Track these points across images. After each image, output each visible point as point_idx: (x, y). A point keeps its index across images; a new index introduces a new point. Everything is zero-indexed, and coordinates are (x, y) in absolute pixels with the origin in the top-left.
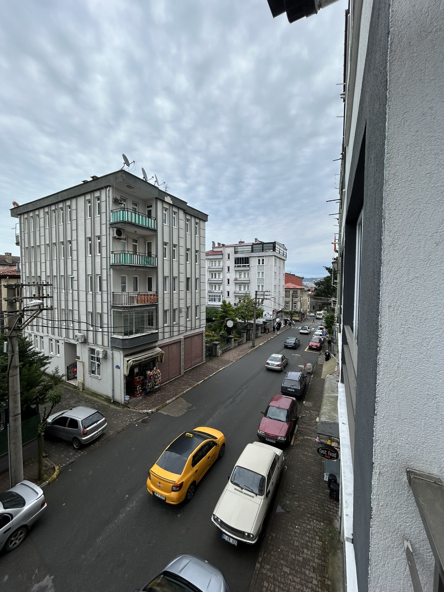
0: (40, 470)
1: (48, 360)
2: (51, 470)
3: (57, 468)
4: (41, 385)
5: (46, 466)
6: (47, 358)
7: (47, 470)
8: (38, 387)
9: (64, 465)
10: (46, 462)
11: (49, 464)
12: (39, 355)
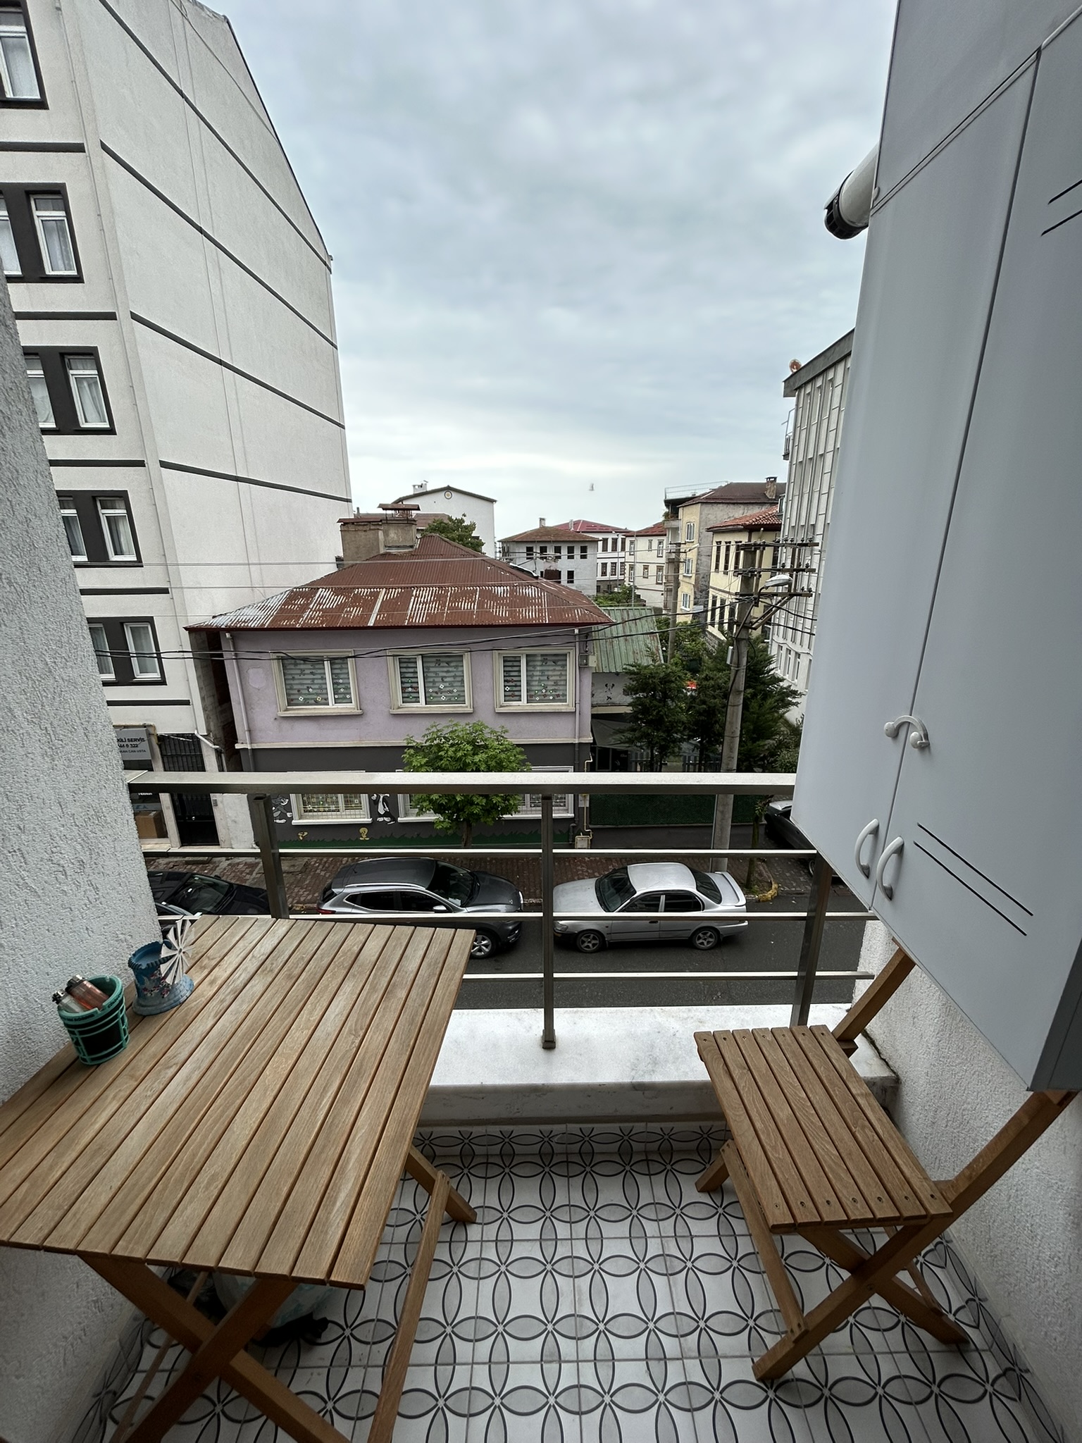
0: (750, 874)
1: (794, 698)
2: (766, 884)
3: (774, 886)
4: (774, 739)
5: (761, 875)
6: (794, 693)
7: (761, 882)
8: (771, 742)
9: (787, 889)
10: (761, 868)
11: (765, 874)
12: (781, 684)
